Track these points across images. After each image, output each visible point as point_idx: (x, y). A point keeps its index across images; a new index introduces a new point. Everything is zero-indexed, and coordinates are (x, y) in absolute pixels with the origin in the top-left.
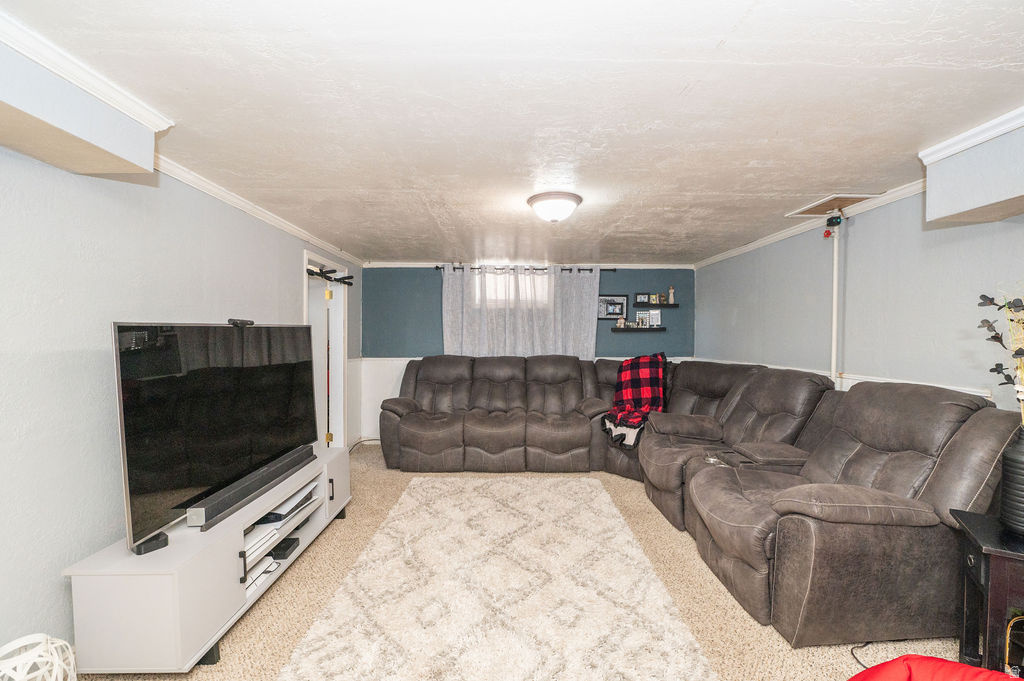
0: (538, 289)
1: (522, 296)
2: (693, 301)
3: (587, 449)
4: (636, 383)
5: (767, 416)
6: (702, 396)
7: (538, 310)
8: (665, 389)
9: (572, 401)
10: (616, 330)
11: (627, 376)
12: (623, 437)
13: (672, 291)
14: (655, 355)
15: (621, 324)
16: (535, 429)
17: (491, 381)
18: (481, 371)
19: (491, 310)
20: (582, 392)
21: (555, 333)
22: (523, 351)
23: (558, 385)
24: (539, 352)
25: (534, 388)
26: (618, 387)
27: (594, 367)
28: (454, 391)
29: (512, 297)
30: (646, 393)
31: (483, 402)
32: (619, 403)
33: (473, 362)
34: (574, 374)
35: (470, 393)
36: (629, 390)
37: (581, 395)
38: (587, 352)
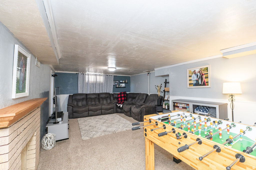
0: (101, 79)
1: (97, 80)
2: (130, 82)
3: (113, 109)
4: (121, 97)
5: (141, 100)
6: (132, 98)
7: (101, 83)
8: (126, 98)
9: (109, 101)
10: (117, 87)
11: (119, 96)
12: (120, 106)
13: (127, 80)
14: (124, 92)
15: (117, 86)
16: (103, 107)
17: (91, 98)
18: (88, 97)
19: (90, 83)
20: (111, 99)
21: (105, 88)
22: (97, 92)
23: (106, 98)
24: (101, 92)
25: (101, 99)
26: (118, 98)
27: (113, 95)
28: (82, 101)
29: (95, 80)
30: (123, 99)
31: (90, 103)
32: (118, 101)
33: (87, 95)
34: (109, 96)
35: (86, 101)
36: (120, 98)
37: (111, 100)
38: (111, 92)
